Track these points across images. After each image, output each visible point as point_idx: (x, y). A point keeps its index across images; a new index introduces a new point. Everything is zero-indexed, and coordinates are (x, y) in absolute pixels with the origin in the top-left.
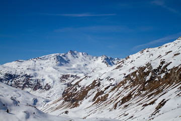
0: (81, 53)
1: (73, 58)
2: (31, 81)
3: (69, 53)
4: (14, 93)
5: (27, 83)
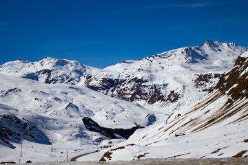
0: (225, 45)
1: (213, 51)
2: (145, 89)
3: (205, 45)
4: (113, 106)
5: (139, 92)
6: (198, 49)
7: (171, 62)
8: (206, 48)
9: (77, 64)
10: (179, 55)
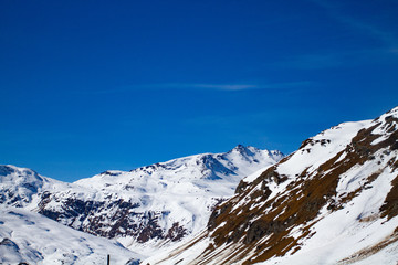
0: (265, 152)
1: (245, 162)
2: (134, 218)
3: (235, 151)
4: (76, 245)
5: (123, 223)
6: (223, 158)
7: (179, 176)
8: (236, 157)
9: (28, 173)
10: (192, 165)
